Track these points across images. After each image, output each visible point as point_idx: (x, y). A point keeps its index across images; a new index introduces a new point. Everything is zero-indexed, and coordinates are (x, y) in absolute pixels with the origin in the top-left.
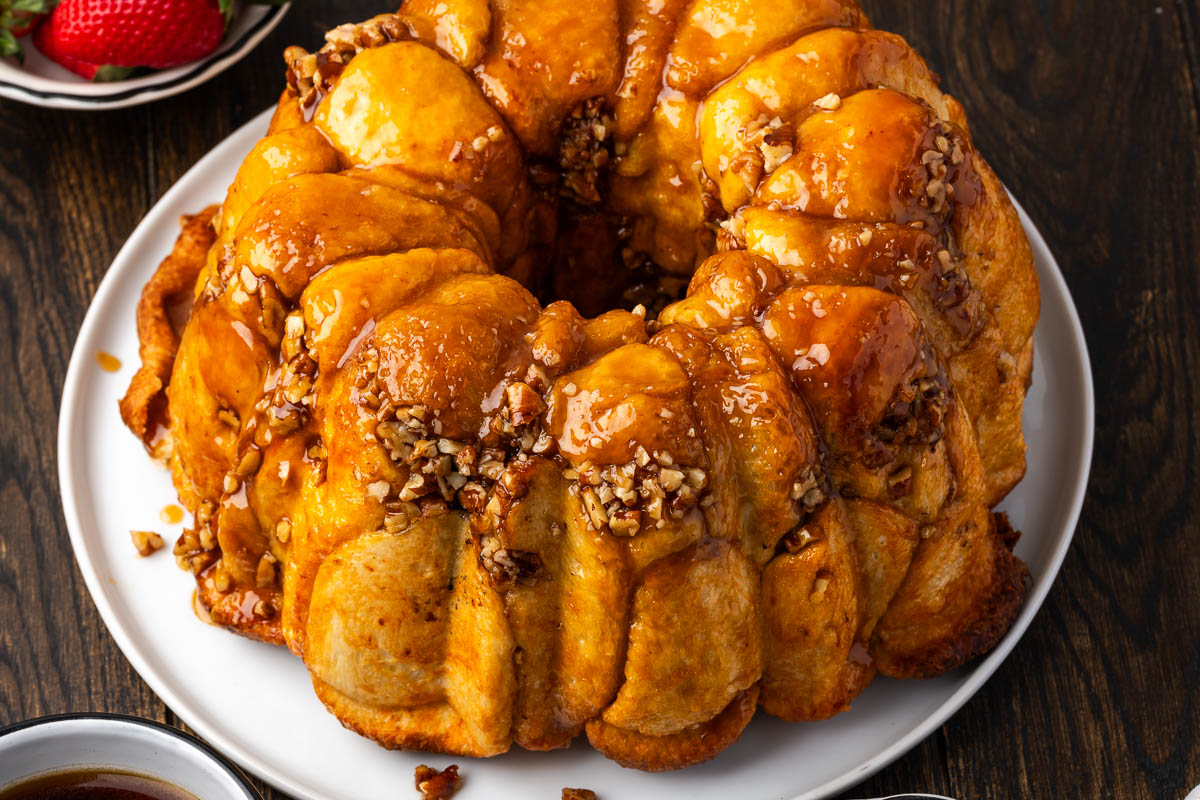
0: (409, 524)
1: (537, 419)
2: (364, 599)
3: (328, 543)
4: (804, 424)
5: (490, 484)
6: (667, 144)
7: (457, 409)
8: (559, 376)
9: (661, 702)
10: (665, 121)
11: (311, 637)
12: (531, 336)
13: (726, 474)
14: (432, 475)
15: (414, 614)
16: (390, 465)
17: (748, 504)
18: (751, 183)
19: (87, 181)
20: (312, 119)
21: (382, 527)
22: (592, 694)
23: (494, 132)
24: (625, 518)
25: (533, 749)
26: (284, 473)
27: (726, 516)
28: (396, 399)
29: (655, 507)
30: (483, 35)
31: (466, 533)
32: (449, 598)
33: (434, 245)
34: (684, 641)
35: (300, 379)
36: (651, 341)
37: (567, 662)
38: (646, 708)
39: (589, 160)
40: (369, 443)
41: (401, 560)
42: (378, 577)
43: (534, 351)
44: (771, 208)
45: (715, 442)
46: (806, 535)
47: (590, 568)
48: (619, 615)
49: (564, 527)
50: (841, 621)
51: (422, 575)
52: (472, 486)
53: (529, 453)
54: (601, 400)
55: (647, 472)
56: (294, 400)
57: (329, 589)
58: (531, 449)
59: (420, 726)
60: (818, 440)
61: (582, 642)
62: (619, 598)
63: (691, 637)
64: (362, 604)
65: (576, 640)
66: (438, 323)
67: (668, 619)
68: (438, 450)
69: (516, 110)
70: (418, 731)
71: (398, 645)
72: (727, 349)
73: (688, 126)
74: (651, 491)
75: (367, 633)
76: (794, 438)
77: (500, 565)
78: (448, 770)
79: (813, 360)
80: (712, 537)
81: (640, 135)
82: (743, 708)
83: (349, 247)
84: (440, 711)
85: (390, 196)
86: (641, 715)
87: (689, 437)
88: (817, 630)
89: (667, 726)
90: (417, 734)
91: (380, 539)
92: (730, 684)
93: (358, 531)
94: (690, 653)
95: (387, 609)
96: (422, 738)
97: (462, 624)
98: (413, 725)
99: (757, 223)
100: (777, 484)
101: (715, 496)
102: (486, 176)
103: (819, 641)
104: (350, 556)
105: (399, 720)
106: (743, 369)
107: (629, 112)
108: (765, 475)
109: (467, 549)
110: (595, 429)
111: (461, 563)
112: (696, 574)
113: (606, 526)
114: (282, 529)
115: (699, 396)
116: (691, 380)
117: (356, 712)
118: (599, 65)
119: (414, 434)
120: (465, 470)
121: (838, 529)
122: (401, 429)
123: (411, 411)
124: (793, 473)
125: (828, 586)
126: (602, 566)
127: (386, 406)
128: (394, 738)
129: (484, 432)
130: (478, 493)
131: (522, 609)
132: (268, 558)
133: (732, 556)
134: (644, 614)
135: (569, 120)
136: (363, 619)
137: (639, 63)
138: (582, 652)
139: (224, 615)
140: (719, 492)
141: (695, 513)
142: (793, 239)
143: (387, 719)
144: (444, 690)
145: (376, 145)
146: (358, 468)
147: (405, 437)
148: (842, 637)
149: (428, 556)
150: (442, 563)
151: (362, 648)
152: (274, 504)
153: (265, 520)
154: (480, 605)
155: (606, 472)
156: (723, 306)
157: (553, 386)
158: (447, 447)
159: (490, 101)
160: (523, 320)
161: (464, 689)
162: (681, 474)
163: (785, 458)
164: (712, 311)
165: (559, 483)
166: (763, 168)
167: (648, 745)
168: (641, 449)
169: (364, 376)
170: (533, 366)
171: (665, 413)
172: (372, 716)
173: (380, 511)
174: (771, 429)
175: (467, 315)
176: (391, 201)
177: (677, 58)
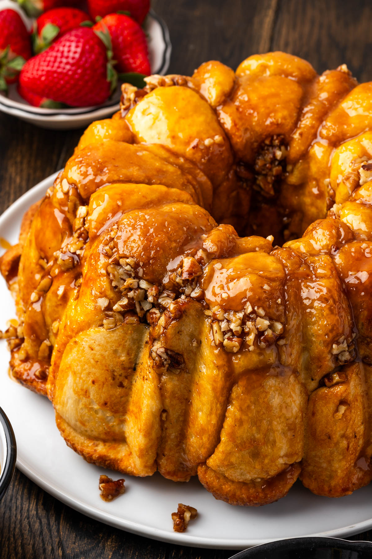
0: (116, 326)
1: (196, 278)
2: (86, 366)
3: (73, 331)
4: (345, 312)
5: (163, 309)
6: (314, 169)
7: (153, 264)
8: (214, 259)
9: (238, 457)
10: (314, 154)
11: (57, 387)
12: (204, 236)
13: (295, 329)
14: (133, 299)
15: (112, 381)
16: (111, 289)
17: (306, 352)
18: (350, 188)
19: (25, 161)
20: (125, 116)
21: (102, 325)
22: (202, 446)
23: (218, 138)
24: (232, 341)
25: (168, 477)
26: (60, 292)
27: (291, 354)
28: (121, 252)
29: (251, 338)
30: (226, 92)
31: (146, 337)
32: (133, 375)
33: (168, 186)
34: (256, 422)
35: (79, 241)
36: (271, 253)
37: (191, 425)
38: (229, 460)
39: (271, 170)
40: (102, 275)
41: (108, 346)
42: (95, 354)
43: (204, 244)
44: (358, 202)
45: (292, 310)
46: (336, 378)
47: (209, 368)
48: (222, 399)
49: (200, 343)
50: (351, 435)
51: (119, 357)
52: (154, 310)
53: (188, 296)
54: (232, 274)
55: (250, 318)
56: (72, 251)
57: (69, 359)
58: (190, 295)
59: (108, 452)
60: (353, 324)
61: (200, 413)
62: (223, 389)
63: (261, 421)
64: (85, 370)
65: (197, 412)
66: (155, 218)
67: (249, 407)
68: (138, 285)
69: (234, 131)
70: (106, 454)
71: (101, 397)
72: (312, 264)
73: (326, 158)
74: (250, 329)
75: (85, 387)
76: (337, 317)
77: (160, 357)
78: (119, 481)
79: (358, 278)
80: (281, 364)
81: (301, 161)
82: (289, 477)
83: (121, 176)
84: (121, 446)
85: (152, 158)
86: (226, 463)
87: (277, 303)
88: (336, 437)
89: (242, 474)
90: (105, 456)
91: (99, 332)
92: (280, 457)
93: (88, 325)
94: (259, 430)
95: (98, 374)
96: (108, 459)
97: (137, 391)
98: (104, 450)
99: (348, 208)
100: (324, 342)
101: (287, 340)
102: (209, 160)
103: (337, 444)
104: (82, 340)
105: (97, 446)
106: (318, 275)
107: (296, 147)
108: (319, 335)
109: (146, 346)
110: (226, 288)
111: (141, 355)
112: (268, 383)
113: (221, 345)
114: (55, 325)
115: (289, 284)
116: (286, 275)
117: (75, 437)
118: (284, 118)
119: (127, 274)
120: (150, 299)
121: (357, 381)
122: (121, 271)
123: (128, 261)
124: (334, 338)
125: (345, 411)
126: (217, 368)
127: (115, 256)
128: (92, 455)
129: (166, 280)
130: (156, 314)
131: (169, 386)
132: (46, 343)
133: (292, 379)
134: (236, 401)
135: (263, 145)
136: (84, 378)
137: (307, 122)
138: (199, 419)
139: (19, 373)
140: (290, 338)
141: (273, 347)
142: (364, 218)
143: (90, 444)
144: (124, 433)
145: (154, 133)
146: (94, 288)
147: (122, 275)
148: (351, 445)
149: (124, 346)
150: (132, 354)
151: (81, 396)
152: (54, 310)
153: (48, 320)
154: (147, 379)
155: (227, 314)
156: (316, 243)
157: (209, 263)
158: (144, 284)
159: (221, 125)
160: (204, 228)
161: (133, 431)
162: (268, 322)
163: (330, 327)
164: (310, 245)
165: (201, 315)
166: (358, 182)
167: (230, 486)
168: (248, 303)
169: (108, 239)
170: (201, 250)
171: (266, 287)
172: (83, 441)
173: (102, 315)
174: (325, 309)
175: (172, 217)
176: (152, 160)
177: (328, 123)
